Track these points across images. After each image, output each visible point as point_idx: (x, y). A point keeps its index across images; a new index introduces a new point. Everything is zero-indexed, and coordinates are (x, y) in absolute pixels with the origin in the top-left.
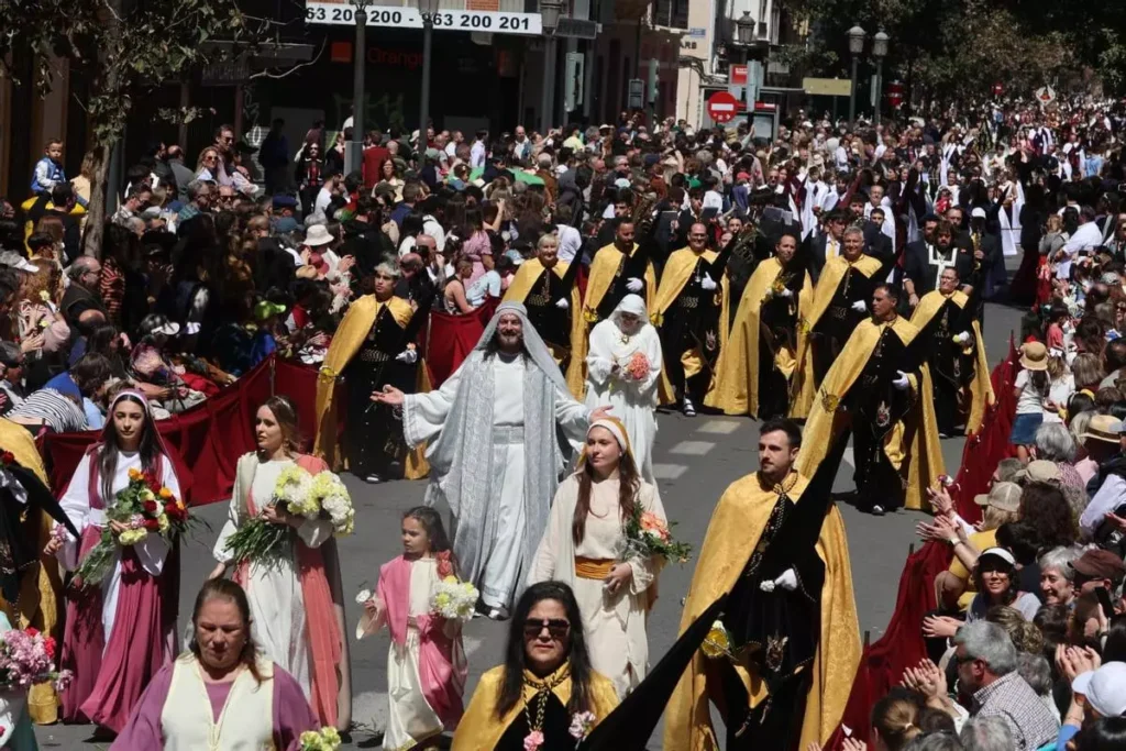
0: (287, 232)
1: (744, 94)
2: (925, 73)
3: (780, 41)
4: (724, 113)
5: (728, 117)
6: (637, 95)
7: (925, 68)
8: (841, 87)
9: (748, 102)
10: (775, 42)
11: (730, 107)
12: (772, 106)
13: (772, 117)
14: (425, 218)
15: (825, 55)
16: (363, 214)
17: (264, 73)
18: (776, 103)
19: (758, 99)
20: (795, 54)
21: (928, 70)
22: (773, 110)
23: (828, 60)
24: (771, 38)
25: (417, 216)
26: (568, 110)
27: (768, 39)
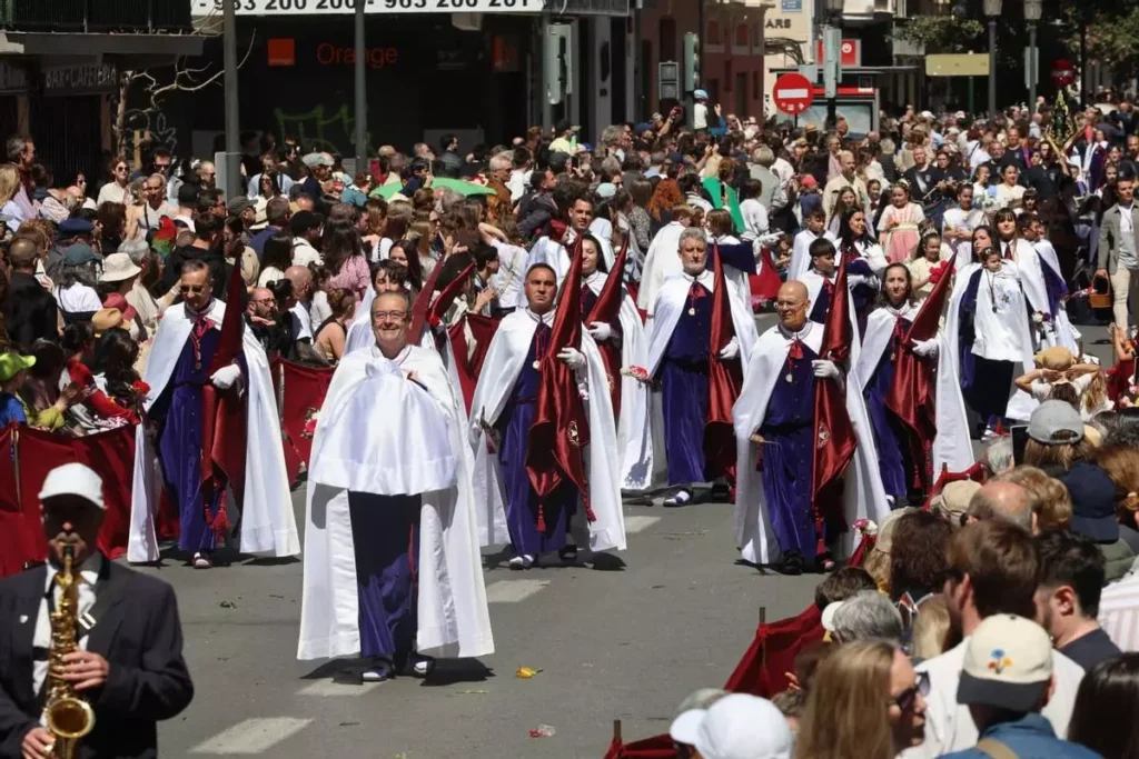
0: (82, 265)
1: (820, 77)
2: (1109, 44)
3: (909, 12)
4: (795, 101)
5: (801, 106)
6: (671, 82)
7: (1109, 37)
8: (976, 64)
9: (827, 86)
10: (902, 14)
11: (802, 93)
12: (870, 90)
13: (870, 105)
14: (295, 242)
15: (965, 26)
16: (204, 238)
17: (175, 85)
18: (874, 87)
19: (840, 81)
20: (927, 28)
21: (1114, 38)
22: (871, 96)
23: (970, 31)
24: (895, 9)
25: (284, 239)
26: (553, 102)
27: (889, 10)
